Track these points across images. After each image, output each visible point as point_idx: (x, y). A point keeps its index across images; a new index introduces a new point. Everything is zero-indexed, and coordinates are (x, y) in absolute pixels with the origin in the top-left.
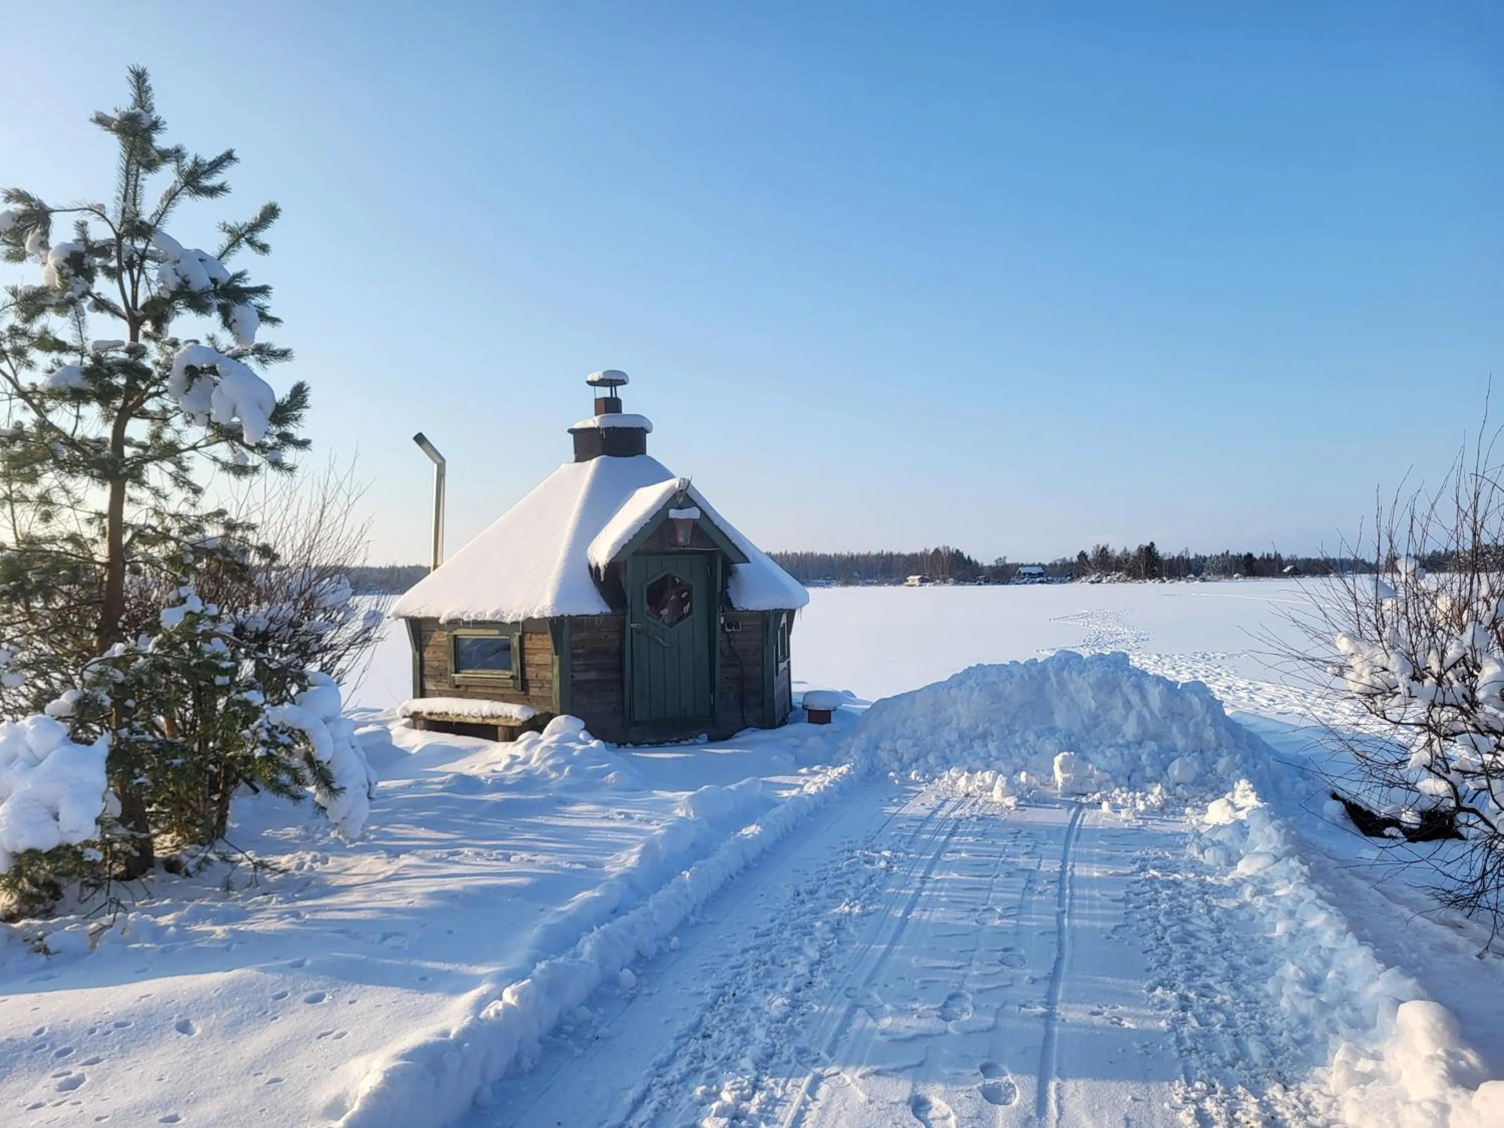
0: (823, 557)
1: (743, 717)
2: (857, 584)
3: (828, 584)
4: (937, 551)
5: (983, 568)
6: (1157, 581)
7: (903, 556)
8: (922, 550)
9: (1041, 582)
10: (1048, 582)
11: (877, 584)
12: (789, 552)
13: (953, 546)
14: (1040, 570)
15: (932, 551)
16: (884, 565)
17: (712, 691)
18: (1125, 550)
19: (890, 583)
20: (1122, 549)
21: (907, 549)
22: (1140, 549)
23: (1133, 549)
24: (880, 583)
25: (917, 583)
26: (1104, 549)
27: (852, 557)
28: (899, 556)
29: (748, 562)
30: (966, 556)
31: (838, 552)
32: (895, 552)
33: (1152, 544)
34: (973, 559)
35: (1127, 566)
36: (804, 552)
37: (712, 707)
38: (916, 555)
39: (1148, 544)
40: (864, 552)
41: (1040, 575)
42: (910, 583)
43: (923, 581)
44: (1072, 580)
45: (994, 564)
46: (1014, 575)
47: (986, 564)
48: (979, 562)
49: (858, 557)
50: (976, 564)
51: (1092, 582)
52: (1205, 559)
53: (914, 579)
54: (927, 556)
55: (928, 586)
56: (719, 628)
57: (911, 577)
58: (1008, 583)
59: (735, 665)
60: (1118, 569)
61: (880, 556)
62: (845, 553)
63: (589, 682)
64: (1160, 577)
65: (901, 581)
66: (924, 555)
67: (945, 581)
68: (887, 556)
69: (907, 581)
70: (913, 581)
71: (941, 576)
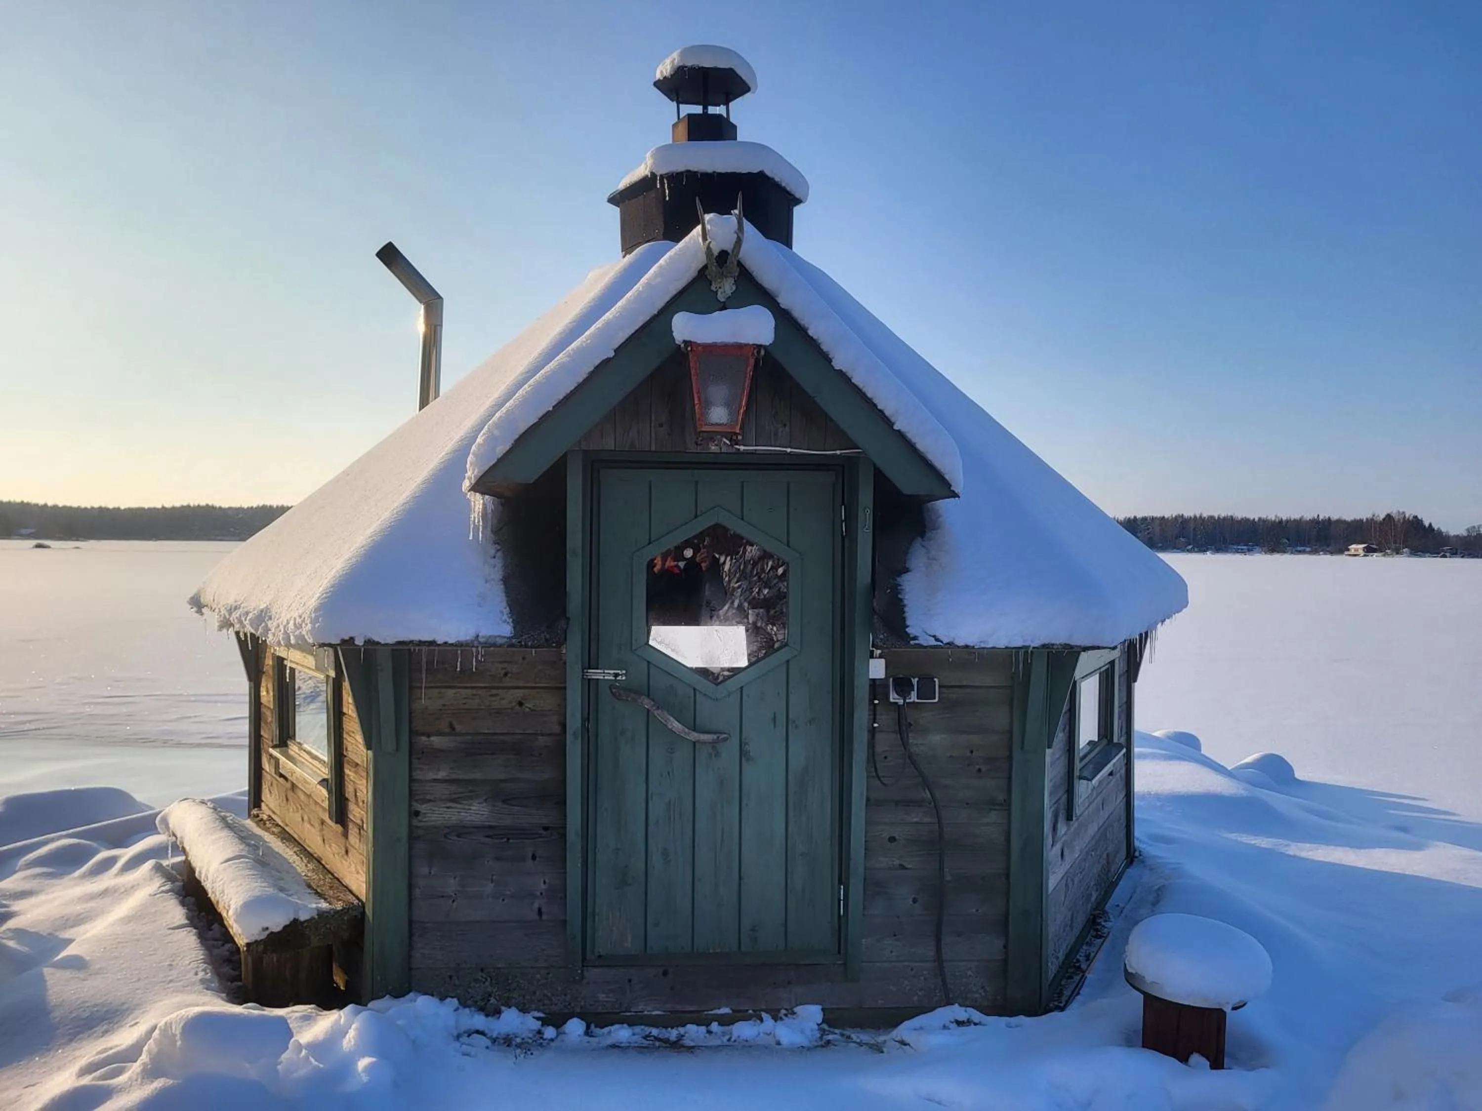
0: (1246, 521)
1: (939, 957)
2: (1284, 552)
3: (1249, 550)
4: (1389, 517)
5: (1448, 537)
7: (1345, 522)
8: (1369, 516)
11: (1310, 553)
12: (1205, 515)
13: (1410, 513)
15: (1382, 516)
16: (1319, 531)
17: (843, 879)
19: (1326, 552)
24: (1315, 552)
25: (1361, 552)
27: (1281, 522)
28: (1339, 522)
29: (955, 495)
30: (1427, 524)
31: (1264, 516)
32: (1335, 517)
34: (1435, 527)
36: (1223, 515)
37: (841, 924)
38: (1361, 520)
40: (1295, 516)
42: (1352, 552)
43: (1369, 550)
45: (1465, 534)
47: (1452, 533)
48: (1443, 530)
49: (1287, 521)
50: (1440, 532)
53: (1357, 548)
54: (1375, 522)
55: (1376, 558)
56: (862, 693)
57: (1353, 546)
59: (919, 803)
61: (1315, 522)
62: (1272, 517)
63: (461, 830)
65: (1341, 549)
66: (1371, 522)
67: (1398, 552)
68: (1324, 521)
69: (1348, 550)
70: (1356, 550)
71: (1393, 546)
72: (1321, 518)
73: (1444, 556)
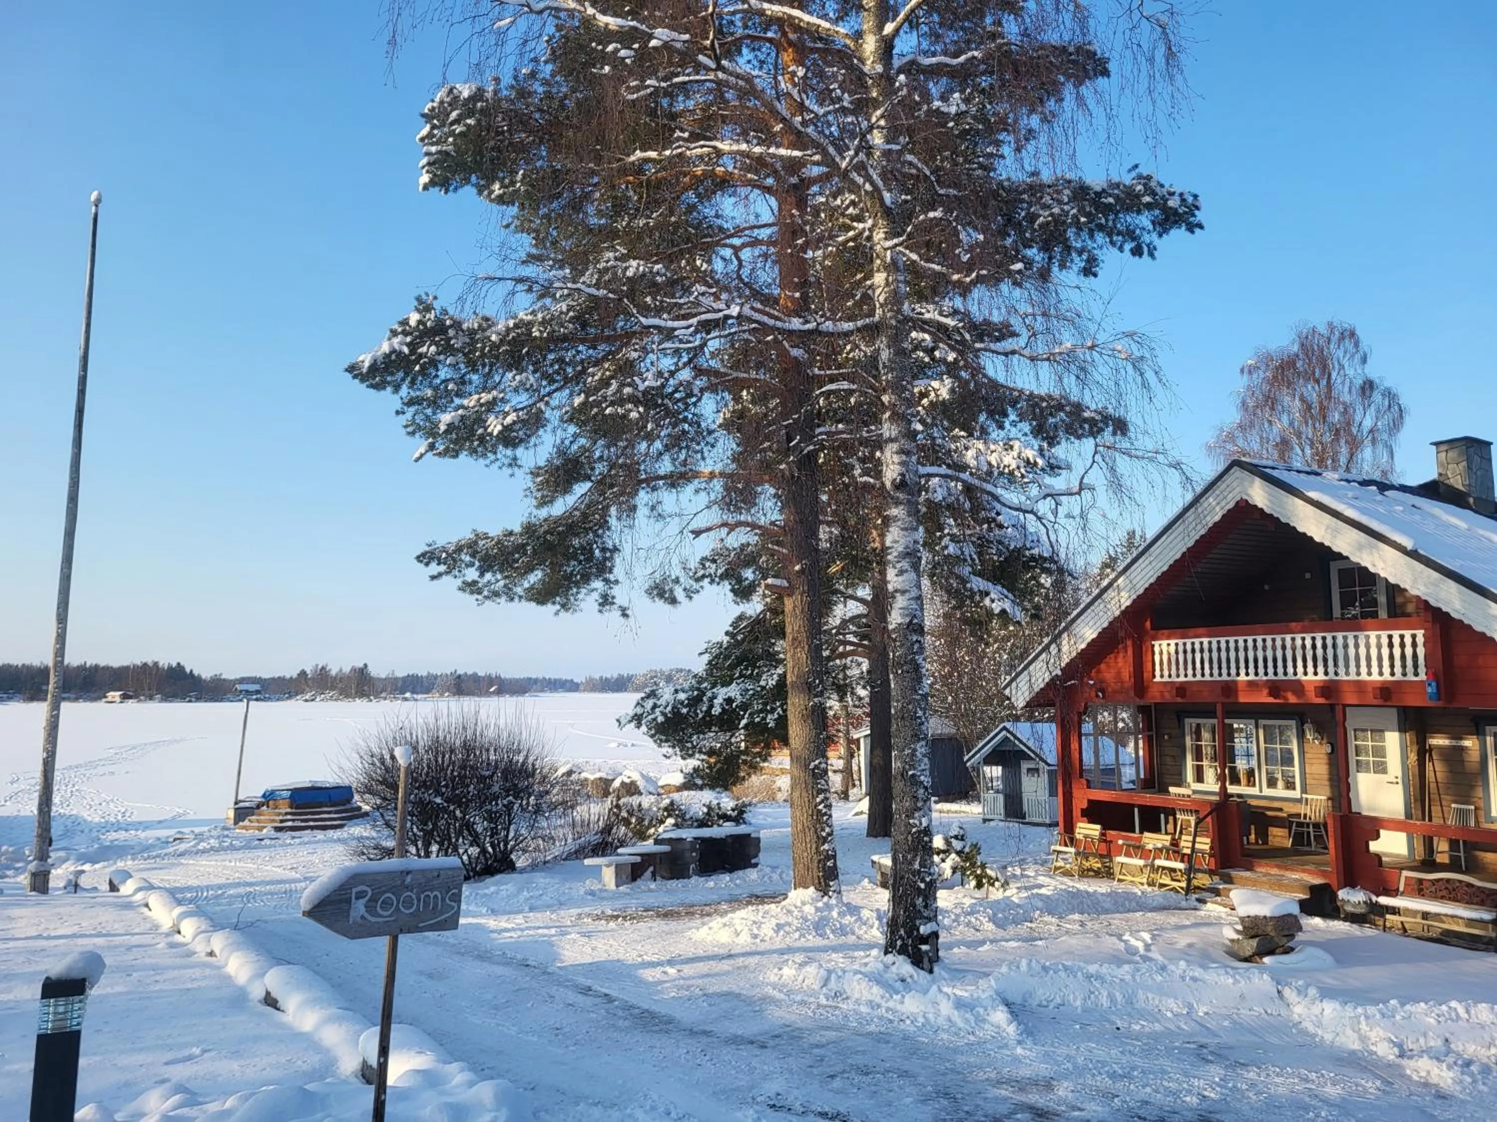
3: (9, 698)
5: (201, 683)
6: (365, 700)
9: (257, 700)
10: (264, 700)
14: (257, 687)
15: (139, 664)
16: (85, 678)
18: (341, 670)
19: (85, 700)
20: (338, 670)
21: (116, 662)
22: (354, 670)
23: (347, 669)
25: (118, 699)
26: (323, 668)
28: (107, 669)
30: (188, 670)
31: (29, 663)
32: (102, 664)
33: (366, 666)
34: (196, 673)
35: (340, 685)
39: (361, 665)
41: (258, 692)
42: (110, 699)
43: (125, 697)
44: (289, 698)
46: (230, 691)
48: (201, 676)
50: (196, 679)
51: (306, 701)
52: (436, 677)
53: (115, 695)
54: (133, 670)
55: (131, 704)
57: (112, 693)
58: (221, 700)
60: (332, 688)
62: (37, 663)
64: (368, 696)
65: (100, 697)
66: (130, 669)
67: (151, 698)
69: (106, 697)
70: (114, 697)
71: (147, 692)
72: (88, 665)
73: (190, 701)
